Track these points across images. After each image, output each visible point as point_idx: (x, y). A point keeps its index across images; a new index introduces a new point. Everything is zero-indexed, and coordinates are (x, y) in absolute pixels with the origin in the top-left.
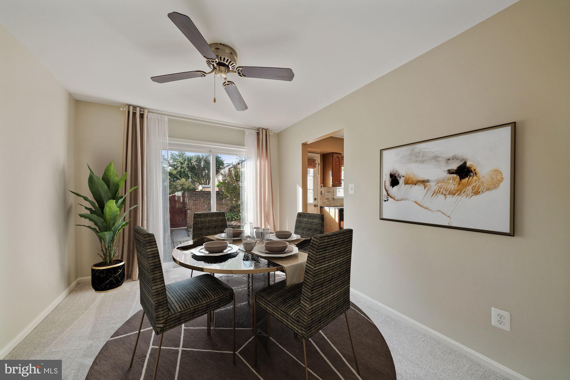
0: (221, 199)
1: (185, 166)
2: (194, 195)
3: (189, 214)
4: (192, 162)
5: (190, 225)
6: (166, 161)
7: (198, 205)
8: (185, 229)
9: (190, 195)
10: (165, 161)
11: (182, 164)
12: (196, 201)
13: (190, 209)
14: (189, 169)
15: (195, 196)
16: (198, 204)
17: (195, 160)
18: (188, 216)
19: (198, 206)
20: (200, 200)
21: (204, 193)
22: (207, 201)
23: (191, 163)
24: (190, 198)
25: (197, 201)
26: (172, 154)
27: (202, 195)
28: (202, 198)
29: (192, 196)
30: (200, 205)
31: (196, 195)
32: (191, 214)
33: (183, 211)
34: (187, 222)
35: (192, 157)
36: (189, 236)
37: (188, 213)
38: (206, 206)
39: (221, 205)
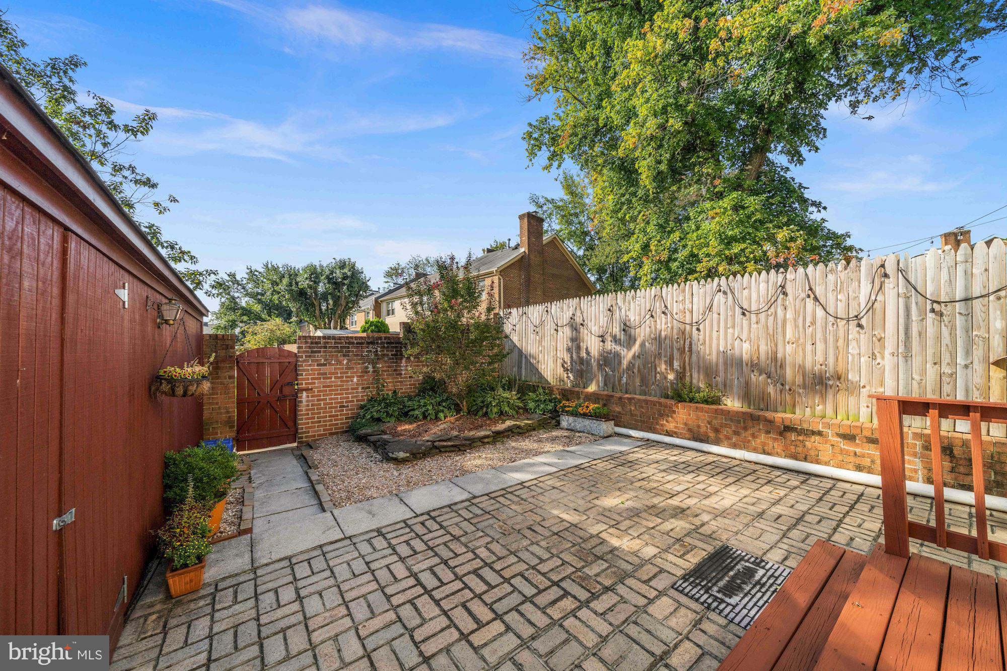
0: (396, 359)
1: (282, 287)
2: (321, 347)
3: (304, 403)
4: (298, 279)
5: (306, 437)
6: (239, 284)
7: (331, 378)
8: (292, 449)
9: (310, 347)
10: (236, 286)
11: (275, 283)
12: (325, 365)
13: (307, 390)
14: (292, 296)
15: (325, 352)
16: (333, 373)
17: (306, 276)
18: (301, 411)
19: (333, 379)
20: (339, 362)
21: (349, 343)
22: (359, 364)
23: (297, 283)
24: (310, 356)
25: (330, 364)
26: (251, 271)
27: (345, 347)
28: (344, 356)
29: (316, 352)
30: (338, 378)
31: (325, 347)
32: (312, 405)
33: (284, 396)
34: (297, 429)
35: (298, 270)
36: (324, 510)
37: (301, 402)
38: (355, 380)
39: (397, 375)
